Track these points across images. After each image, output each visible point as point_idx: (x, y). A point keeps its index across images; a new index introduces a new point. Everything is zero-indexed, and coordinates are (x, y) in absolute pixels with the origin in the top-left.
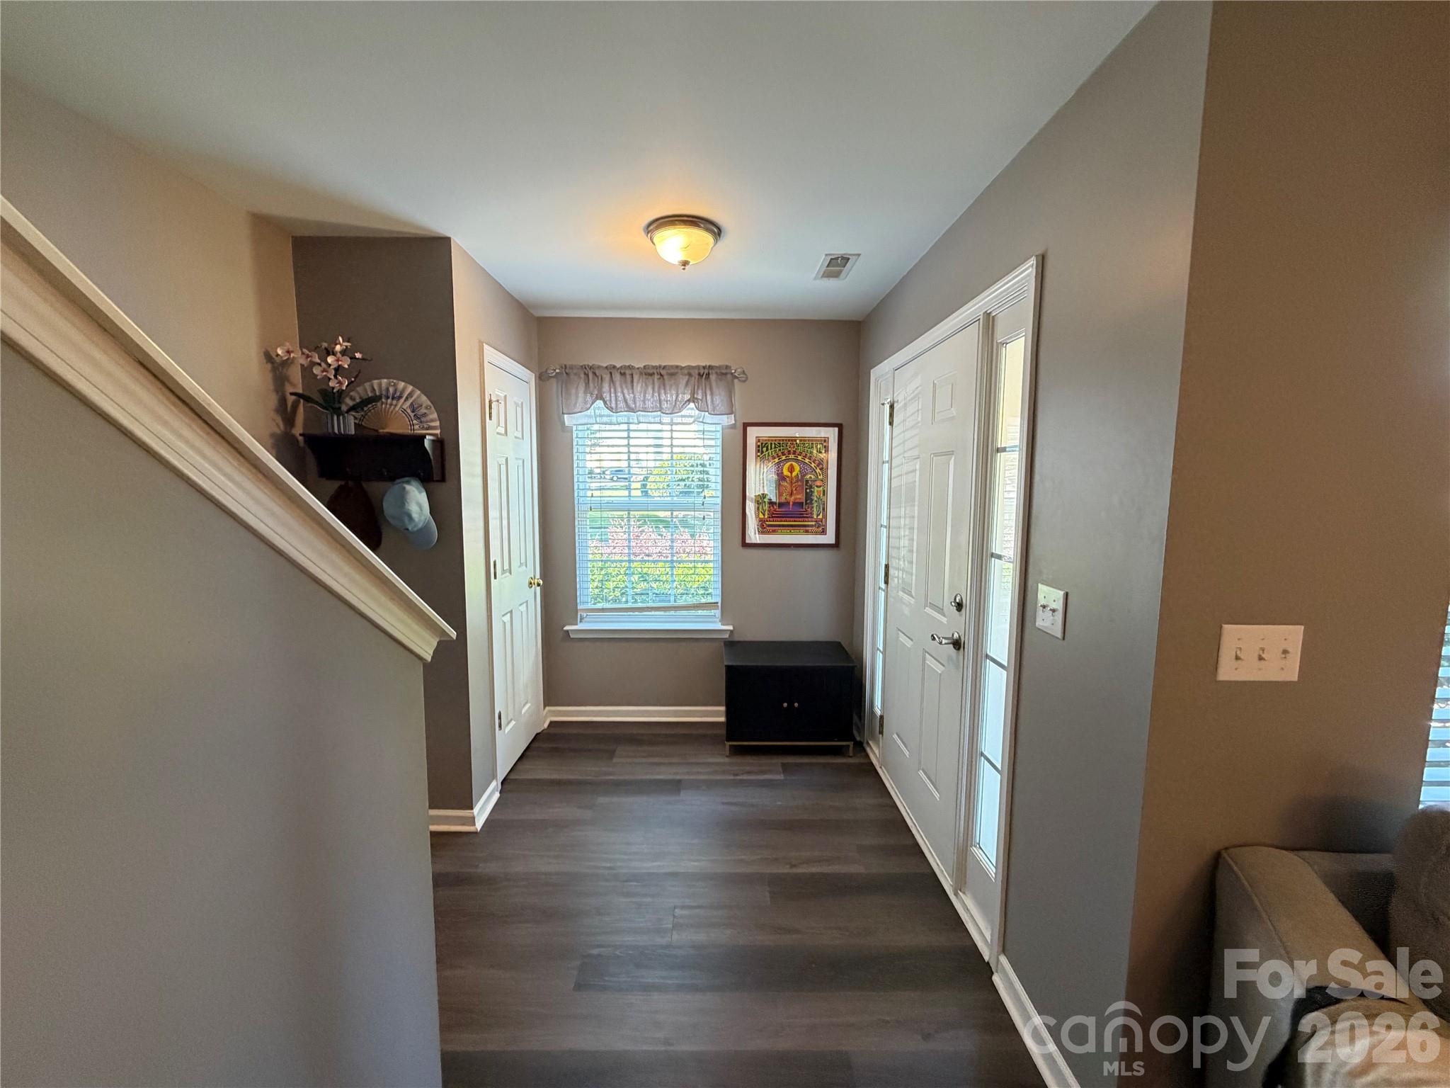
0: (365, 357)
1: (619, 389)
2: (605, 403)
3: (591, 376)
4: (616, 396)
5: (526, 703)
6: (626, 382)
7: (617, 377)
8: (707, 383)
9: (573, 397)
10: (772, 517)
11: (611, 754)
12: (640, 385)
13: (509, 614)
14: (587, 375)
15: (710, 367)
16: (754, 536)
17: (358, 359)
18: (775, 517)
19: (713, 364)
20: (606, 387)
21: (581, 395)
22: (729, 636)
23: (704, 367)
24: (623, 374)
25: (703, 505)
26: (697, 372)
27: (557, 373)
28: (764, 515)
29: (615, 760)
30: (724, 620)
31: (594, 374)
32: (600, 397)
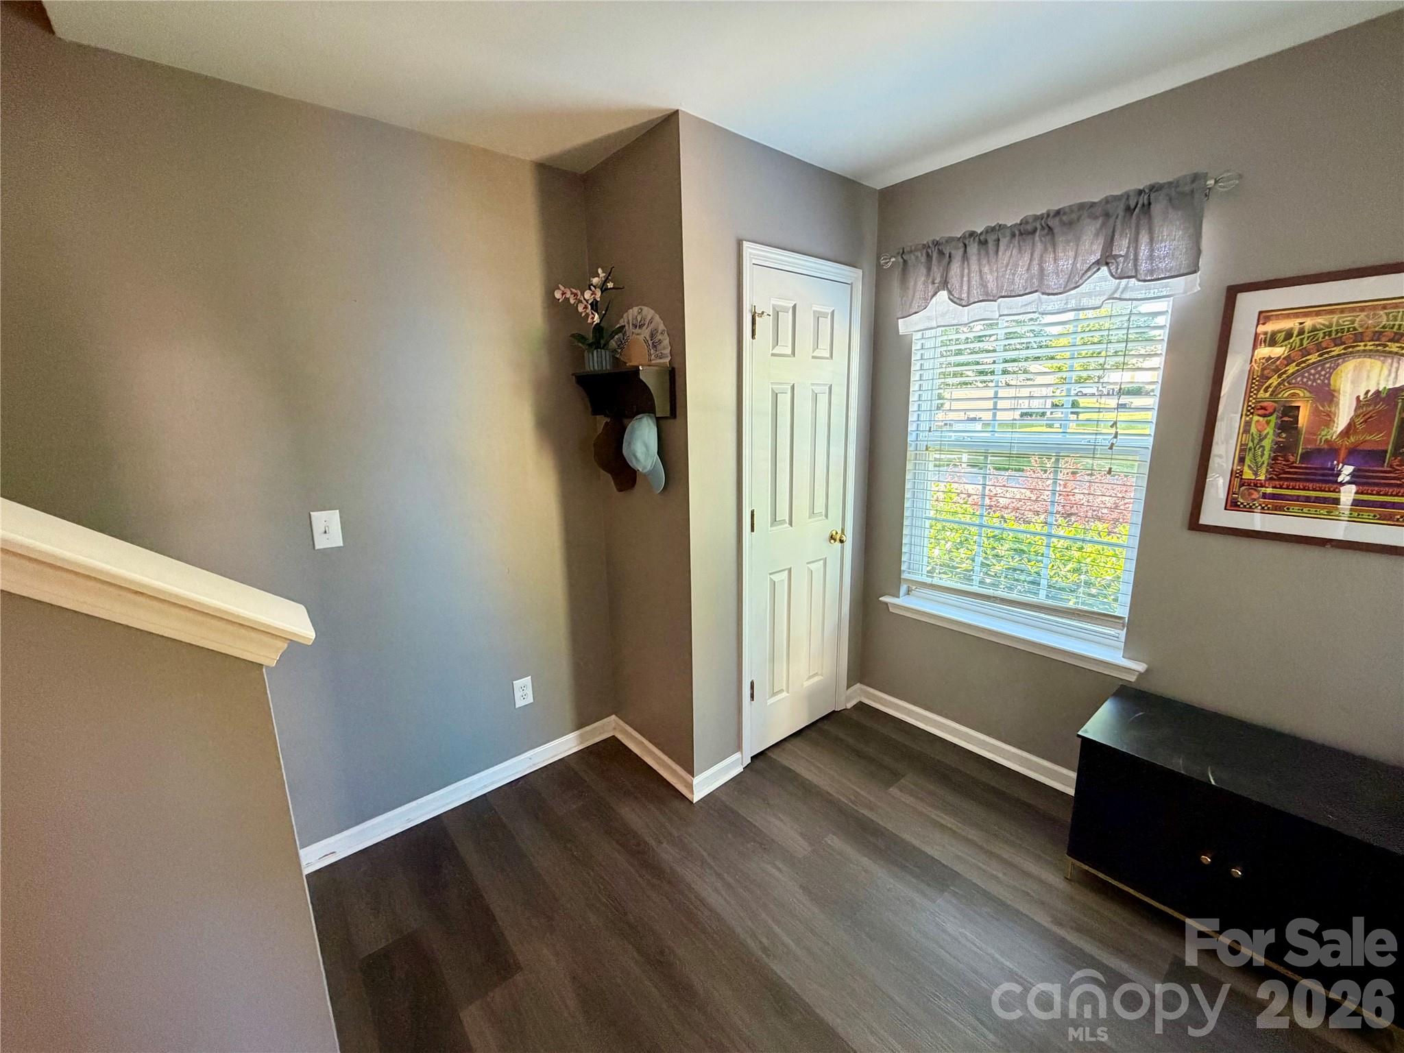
0: (617, 286)
1: (974, 267)
2: (950, 292)
3: (935, 255)
4: (969, 281)
5: (816, 674)
6: (987, 253)
7: (973, 249)
8: (1144, 221)
9: (910, 292)
10: (1280, 479)
11: (894, 777)
12: (1008, 254)
13: (787, 572)
14: (929, 256)
15: (1154, 188)
16: (1214, 512)
17: (611, 289)
18: (1287, 479)
19: (1162, 180)
20: (955, 267)
21: (920, 286)
22: (1137, 679)
23: (1140, 192)
24: (983, 243)
25: (1111, 448)
26: (1122, 206)
27: (893, 262)
28: (1256, 474)
29: (893, 790)
30: (1130, 647)
31: (941, 253)
32: (945, 284)
